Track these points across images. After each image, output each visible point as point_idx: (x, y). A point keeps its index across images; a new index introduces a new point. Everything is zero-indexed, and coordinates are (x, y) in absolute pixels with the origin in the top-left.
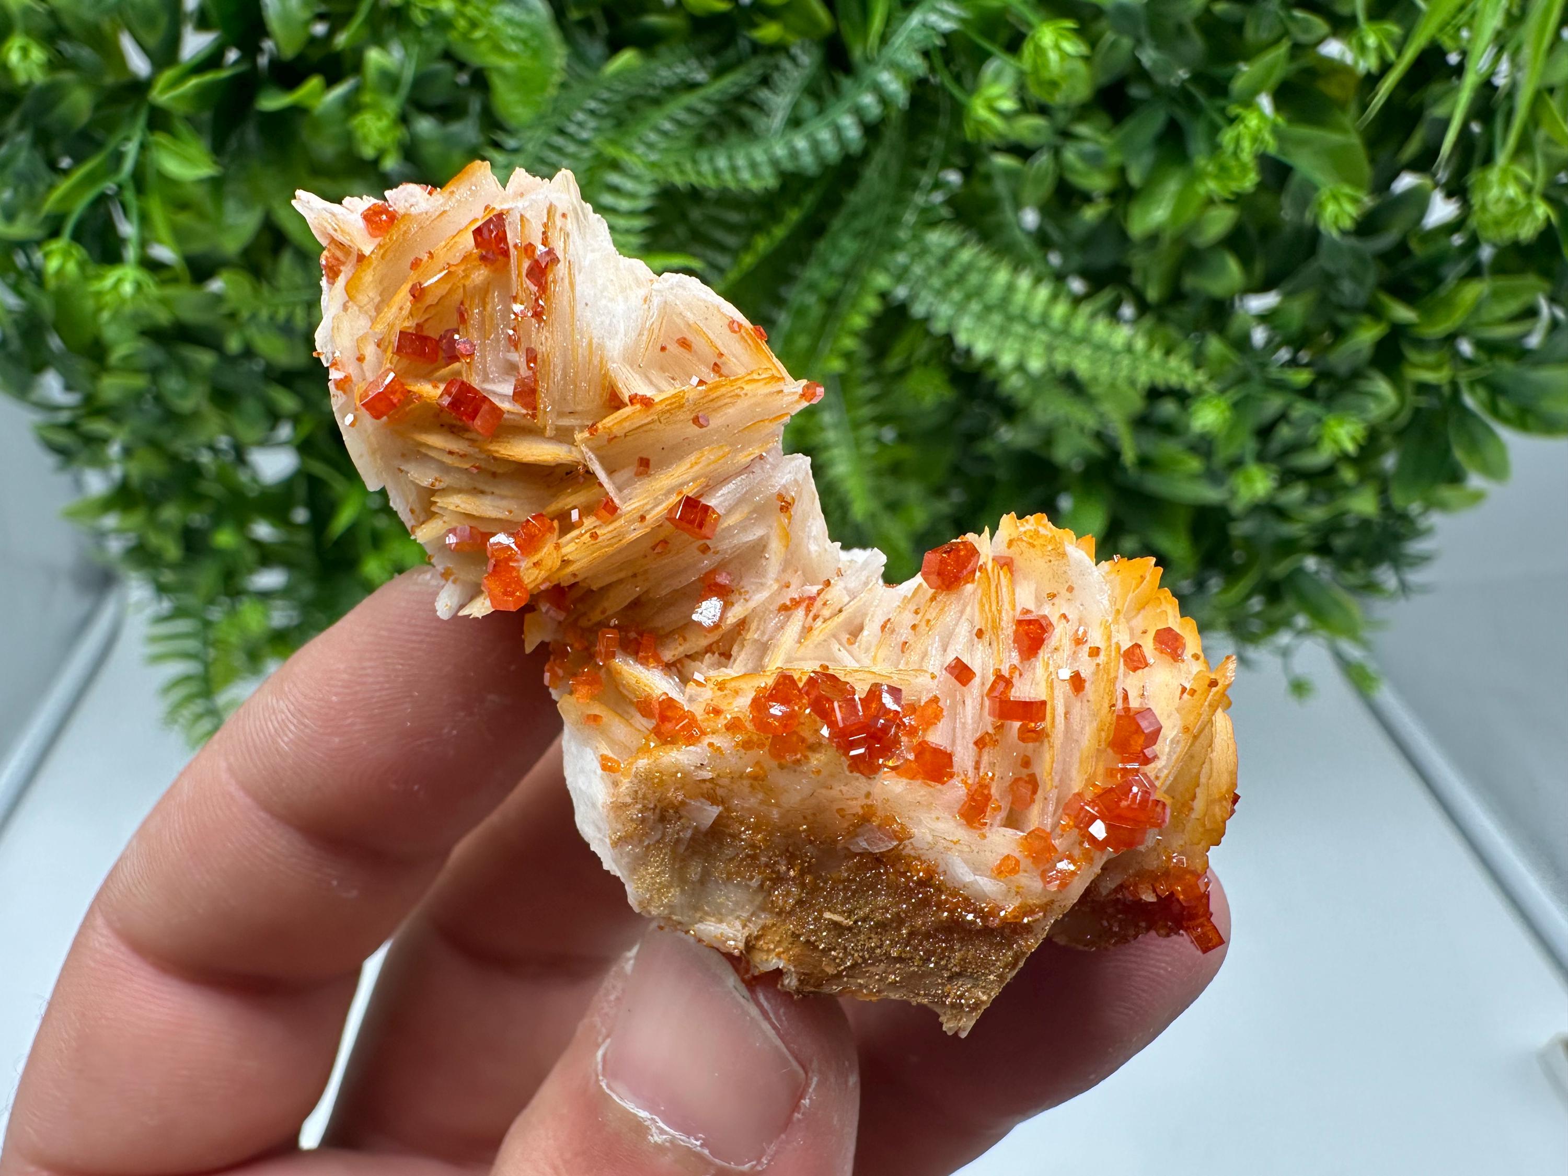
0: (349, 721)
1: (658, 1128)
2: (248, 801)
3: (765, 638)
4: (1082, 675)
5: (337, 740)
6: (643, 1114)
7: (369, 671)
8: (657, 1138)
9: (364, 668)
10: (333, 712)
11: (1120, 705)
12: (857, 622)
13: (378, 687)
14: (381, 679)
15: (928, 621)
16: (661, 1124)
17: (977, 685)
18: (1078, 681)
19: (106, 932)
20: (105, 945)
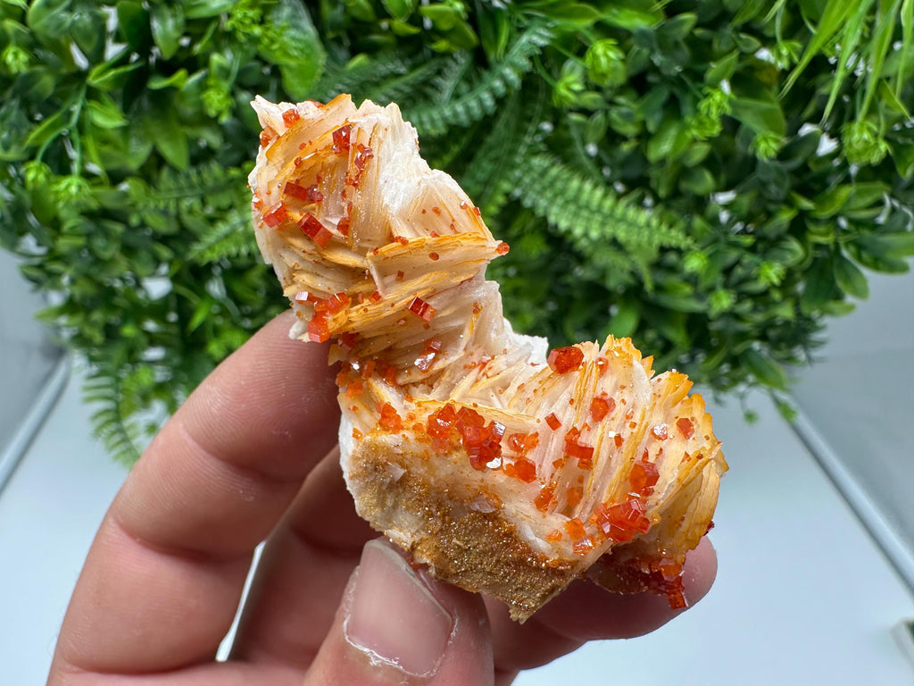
0: (251, 394)
1: (375, 657)
2: (195, 444)
4: (622, 437)
5: (243, 405)
6: (366, 650)
7: (262, 366)
8: (374, 663)
9: (259, 365)
10: (242, 390)
11: (639, 458)
13: (267, 374)
14: (269, 370)
15: (544, 389)
16: (376, 654)
17: (562, 431)
18: (618, 440)
19: (114, 525)
20: (114, 532)
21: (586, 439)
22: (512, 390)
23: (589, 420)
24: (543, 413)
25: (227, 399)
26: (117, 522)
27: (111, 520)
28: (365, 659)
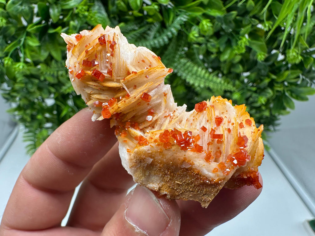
0: (72, 138)
1: (137, 229)
2: (52, 153)
3: (162, 123)
4: (230, 129)
5: (69, 142)
6: (134, 225)
8: (137, 231)
9: (75, 127)
10: (69, 136)
11: (239, 135)
12: (181, 119)
14: (78, 130)
15: (196, 118)
18: (229, 130)
20: (23, 181)
23: (216, 126)
24: (199, 127)
26: (24, 178)
27: (22, 177)
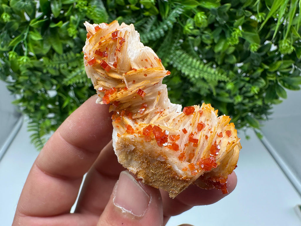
0: (82, 123)
1: (124, 210)
2: (64, 140)
3: (151, 118)
5: (80, 127)
6: (121, 208)
7: (86, 113)
8: (123, 212)
10: (80, 121)
11: (214, 143)
13: (88, 116)
14: (88, 114)
15: (182, 120)
16: (124, 209)
17: (188, 134)
18: (207, 137)
19: (36, 167)
20: (37, 170)
21: (195, 137)
22: (171, 121)
23: (197, 131)
24: (181, 128)
25: (75, 124)
26: (37, 166)
27: (35, 165)
28: (120, 210)
